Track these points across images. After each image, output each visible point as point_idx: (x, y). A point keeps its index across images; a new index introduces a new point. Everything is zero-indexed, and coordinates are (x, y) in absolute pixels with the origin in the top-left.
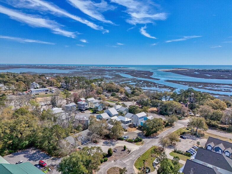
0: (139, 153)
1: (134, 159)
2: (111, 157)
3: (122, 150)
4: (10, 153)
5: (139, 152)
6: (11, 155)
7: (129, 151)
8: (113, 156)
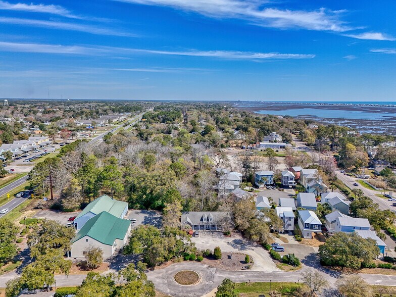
0: (257, 277)
1: (238, 280)
2: (216, 261)
3: (241, 262)
4: (141, 208)
5: (260, 277)
6: (139, 211)
7: (248, 268)
8: (218, 261)
